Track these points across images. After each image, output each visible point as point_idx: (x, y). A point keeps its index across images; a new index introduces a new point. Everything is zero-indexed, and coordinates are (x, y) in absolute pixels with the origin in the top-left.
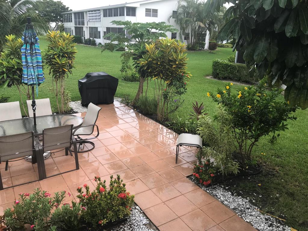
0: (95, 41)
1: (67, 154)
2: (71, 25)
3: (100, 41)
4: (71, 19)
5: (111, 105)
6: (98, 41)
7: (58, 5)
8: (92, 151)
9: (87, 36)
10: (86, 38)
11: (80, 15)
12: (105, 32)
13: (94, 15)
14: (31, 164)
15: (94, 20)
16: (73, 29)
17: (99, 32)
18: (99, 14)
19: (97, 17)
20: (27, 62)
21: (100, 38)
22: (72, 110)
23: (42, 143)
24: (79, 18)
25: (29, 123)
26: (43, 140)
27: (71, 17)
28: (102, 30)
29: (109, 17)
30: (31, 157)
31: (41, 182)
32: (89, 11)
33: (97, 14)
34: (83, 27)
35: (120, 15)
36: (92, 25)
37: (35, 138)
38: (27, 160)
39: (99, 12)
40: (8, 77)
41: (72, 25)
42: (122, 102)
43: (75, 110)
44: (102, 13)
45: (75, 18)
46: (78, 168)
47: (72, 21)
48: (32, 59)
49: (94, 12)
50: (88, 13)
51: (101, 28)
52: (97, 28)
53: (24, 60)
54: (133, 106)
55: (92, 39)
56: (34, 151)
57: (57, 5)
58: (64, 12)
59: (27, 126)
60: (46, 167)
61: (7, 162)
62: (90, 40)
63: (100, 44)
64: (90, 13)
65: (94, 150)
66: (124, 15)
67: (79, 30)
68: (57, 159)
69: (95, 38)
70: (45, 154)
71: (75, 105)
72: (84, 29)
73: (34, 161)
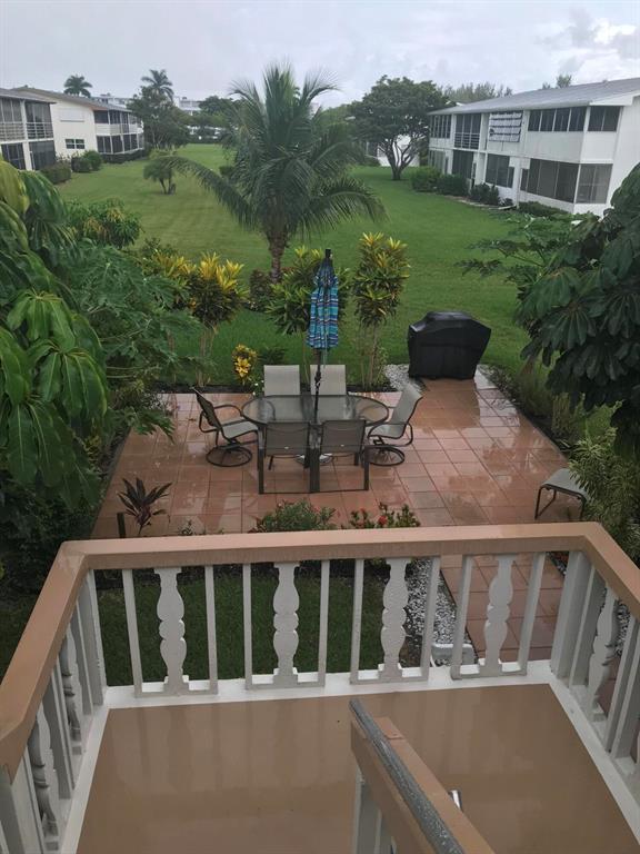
0: (497, 192)
1: (356, 464)
2: (445, 146)
3: (512, 193)
4: (449, 130)
5: (467, 382)
6: (506, 193)
7: (423, 92)
8: (398, 468)
9: (480, 177)
10: (477, 183)
11: (471, 121)
12: (525, 171)
13: (505, 123)
14: (302, 468)
15: (503, 138)
16: (450, 155)
17: (513, 169)
18: (518, 122)
19: (513, 131)
20: (316, 314)
21: (510, 185)
22: (388, 382)
23: (319, 440)
24: (467, 130)
25: (308, 405)
26: (321, 435)
27: (450, 123)
28: (519, 164)
29: (543, 133)
30: (303, 457)
31: (312, 496)
32: (494, 113)
33: (513, 123)
34: (473, 153)
35: (572, 129)
36: (495, 149)
37: (312, 430)
38: (298, 460)
39: (519, 115)
40: (289, 317)
41: (448, 146)
42: (492, 379)
43: (393, 385)
44: (526, 120)
45: (458, 129)
46: (366, 489)
47: (448, 136)
48: (324, 312)
49: (506, 116)
50: (491, 116)
51: (518, 159)
52: (507, 158)
53: (313, 312)
54: (511, 391)
55: (490, 185)
56: (308, 449)
57: (420, 94)
58: (435, 109)
59: (306, 408)
60: (321, 477)
61: (272, 457)
62: (484, 188)
63: (509, 201)
64: (497, 116)
65: (401, 466)
66: (581, 129)
67: (463, 161)
68: (339, 468)
69: (499, 184)
70: (322, 457)
71: (395, 373)
72: (477, 159)
73: (307, 464)
